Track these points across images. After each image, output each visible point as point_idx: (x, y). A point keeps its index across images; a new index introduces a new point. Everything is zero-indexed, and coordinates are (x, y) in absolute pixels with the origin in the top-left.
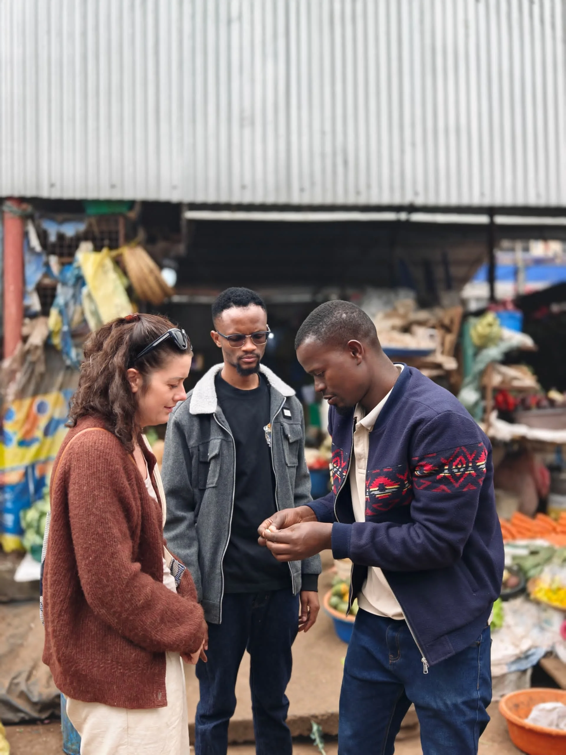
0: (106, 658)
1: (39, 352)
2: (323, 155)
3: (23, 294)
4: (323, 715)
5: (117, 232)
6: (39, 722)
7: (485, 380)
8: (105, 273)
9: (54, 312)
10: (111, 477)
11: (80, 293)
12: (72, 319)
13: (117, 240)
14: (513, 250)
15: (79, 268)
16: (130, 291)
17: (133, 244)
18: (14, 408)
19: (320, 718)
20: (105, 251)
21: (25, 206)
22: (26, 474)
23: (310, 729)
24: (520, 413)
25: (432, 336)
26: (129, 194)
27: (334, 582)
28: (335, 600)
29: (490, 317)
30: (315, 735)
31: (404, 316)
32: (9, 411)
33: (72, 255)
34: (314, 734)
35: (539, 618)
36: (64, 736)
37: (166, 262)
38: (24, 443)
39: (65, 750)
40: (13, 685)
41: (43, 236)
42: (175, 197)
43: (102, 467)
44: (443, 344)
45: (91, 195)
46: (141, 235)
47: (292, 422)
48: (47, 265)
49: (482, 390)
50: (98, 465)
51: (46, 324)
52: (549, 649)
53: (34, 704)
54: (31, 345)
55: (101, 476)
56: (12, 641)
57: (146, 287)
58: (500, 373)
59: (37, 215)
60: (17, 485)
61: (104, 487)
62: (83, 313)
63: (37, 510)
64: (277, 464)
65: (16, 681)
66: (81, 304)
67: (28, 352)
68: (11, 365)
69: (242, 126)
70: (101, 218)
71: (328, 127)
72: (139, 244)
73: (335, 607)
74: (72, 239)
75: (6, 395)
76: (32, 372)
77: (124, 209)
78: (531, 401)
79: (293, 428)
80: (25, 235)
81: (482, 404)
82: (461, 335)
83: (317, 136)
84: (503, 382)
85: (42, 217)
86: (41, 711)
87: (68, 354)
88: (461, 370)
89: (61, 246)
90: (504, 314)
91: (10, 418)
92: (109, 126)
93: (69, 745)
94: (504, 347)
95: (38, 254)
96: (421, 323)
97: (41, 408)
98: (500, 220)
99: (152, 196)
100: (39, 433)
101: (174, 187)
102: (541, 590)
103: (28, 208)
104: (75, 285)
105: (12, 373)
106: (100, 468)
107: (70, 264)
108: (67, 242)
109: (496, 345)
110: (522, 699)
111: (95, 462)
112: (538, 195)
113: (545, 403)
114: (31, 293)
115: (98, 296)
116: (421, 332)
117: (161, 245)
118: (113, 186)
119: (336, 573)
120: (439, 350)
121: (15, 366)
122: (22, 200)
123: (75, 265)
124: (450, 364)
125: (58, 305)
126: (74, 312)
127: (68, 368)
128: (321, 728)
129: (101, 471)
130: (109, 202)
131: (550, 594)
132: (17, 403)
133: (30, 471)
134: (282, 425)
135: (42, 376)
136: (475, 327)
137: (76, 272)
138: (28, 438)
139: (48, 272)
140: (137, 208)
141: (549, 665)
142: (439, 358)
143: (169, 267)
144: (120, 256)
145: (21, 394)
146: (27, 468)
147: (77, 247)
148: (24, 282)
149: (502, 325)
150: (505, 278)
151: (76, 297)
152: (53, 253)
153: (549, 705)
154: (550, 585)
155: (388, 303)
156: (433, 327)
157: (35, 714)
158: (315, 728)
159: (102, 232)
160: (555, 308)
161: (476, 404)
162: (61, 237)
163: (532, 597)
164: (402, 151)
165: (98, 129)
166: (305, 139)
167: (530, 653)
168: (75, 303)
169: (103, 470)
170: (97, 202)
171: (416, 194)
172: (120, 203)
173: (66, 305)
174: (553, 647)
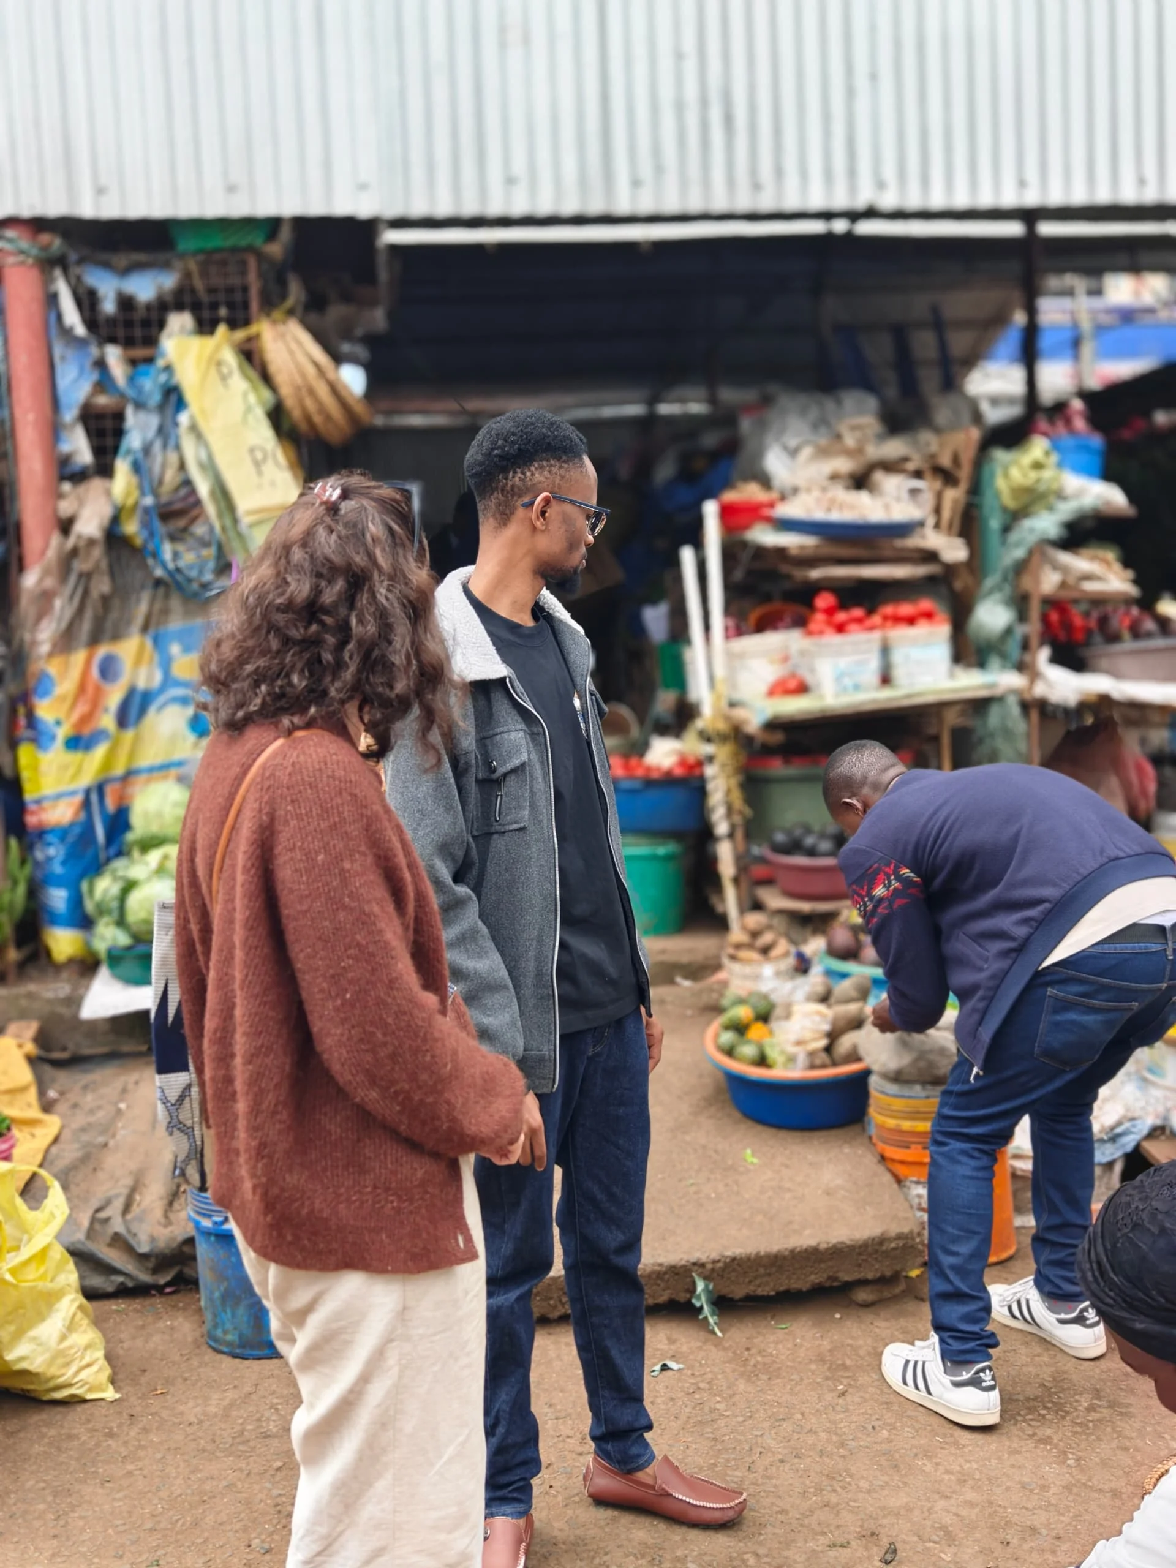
0: (362, 1183)
1: (97, 552)
2: (680, 107)
3: (55, 430)
4: (714, 1262)
5: (245, 289)
6: (153, 1292)
7: (1027, 583)
8: (224, 378)
9: (122, 467)
10: (367, 831)
11: (175, 425)
12: (161, 482)
13: (246, 305)
14: (1070, 293)
15: (168, 368)
16: (277, 416)
17: (277, 314)
18: (52, 669)
19: (709, 1266)
20: (222, 330)
21: (45, 238)
22: (86, 804)
23: (692, 1290)
24: (1099, 649)
25: (914, 492)
26: (265, 206)
27: (725, 1002)
28: (727, 1037)
29: (1038, 447)
30: (701, 1300)
31: (859, 451)
32: (43, 676)
33: (151, 341)
34: (699, 1298)
36: (208, 1316)
37: (347, 349)
38: (77, 742)
39: (212, 1343)
40: (97, 1222)
41: (87, 301)
42: (363, 208)
43: (349, 811)
44: (938, 510)
45: (186, 210)
46: (296, 292)
48: (101, 364)
49: (1020, 603)
50: (341, 808)
51: (108, 493)
52: (1158, 1122)
53: (142, 1258)
54: (80, 538)
55: (349, 830)
56: (85, 1138)
57: (311, 406)
58: (1056, 567)
59: (73, 257)
60: (72, 825)
61: (358, 851)
62: (182, 466)
63: (115, 879)
65: (102, 1215)
66: (178, 447)
67: (74, 552)
68: (41, 580)
69: (503, 45)
70: (209, 259)
71: (689, 44)
72: (291, 314)
73: (730, 1052)
74: (149, 307)
75: (34, 643)
76: (86, 593)
77: (256, 240)
78: (1120, 621)
80: (52, 300)
81: (1021, 630)
82: (976, 489)
83: (666, 64)
84: (1063, 585)
85: (81, 261)
86: (155, 1271)
87: (156, 555)
88: (976, 564)
89: (129, 324)
90: (1068, 441)
91: (46, 693)
93: (219, 1333)
94: (1066, 511)
95: (81, 342)
96: (891, 467)
97: (108, 669)
98: (1047, 229)
99: (315, 207)
100: (107, 721)
101: (363, 186)
103: (56, 243)
104: (162, 407)
105: (45, 598)
106: (346, 813)
107: (150, 360)
108: (139, 315)
109: (1051, 508)
111: (334, 802)
113: (1149, 625)
114: (70, 428)
115: (212, 429)
116: (892, 484)
117: (336, 312)
118: (231, 189)
119: (725, 984)
120: (931, 521)
121: (50, 583)
122: (38, 225)
123: (161, 363)
124: (954, 551)
125: (129, 452)
126: (164, 466)
127: (158, 583)
128: (711, 1287)
129: (348, 819)
130: (223, 224)
132: (58, 659)
133: (94, 798)
135: (105, 600)
136: (1005, 468)
137: (163, 378)
138: (86, 731)
139: (105, 382)
140: (285, 234)
141: (1157, 1151)
142: (932, 539)
143: (354, 361)
144: (255, 338)
145: (66, 642)
146: (88, 792)
147: (161, 324)
148: (55, 404)
149: (1063, 465)
150: (1055, 354)
151: (166, 433)
152: (113, 340)
155: (821, 423)
156: (918, 474)
157: (145, 1277)
158: (700, 1286)
159: (211, 291)
160: (1161, 418)
161: (1008, 631)
162: (126, 303)
164: (850, 92)
166: (641, 70)
167: (1120, 1130)
168: (165, 446)
169: (351, 818)
170: (198, 226)
171: (880, 186)
172: (249, 223)
173: (147, 450)
174: (1167, 1115)
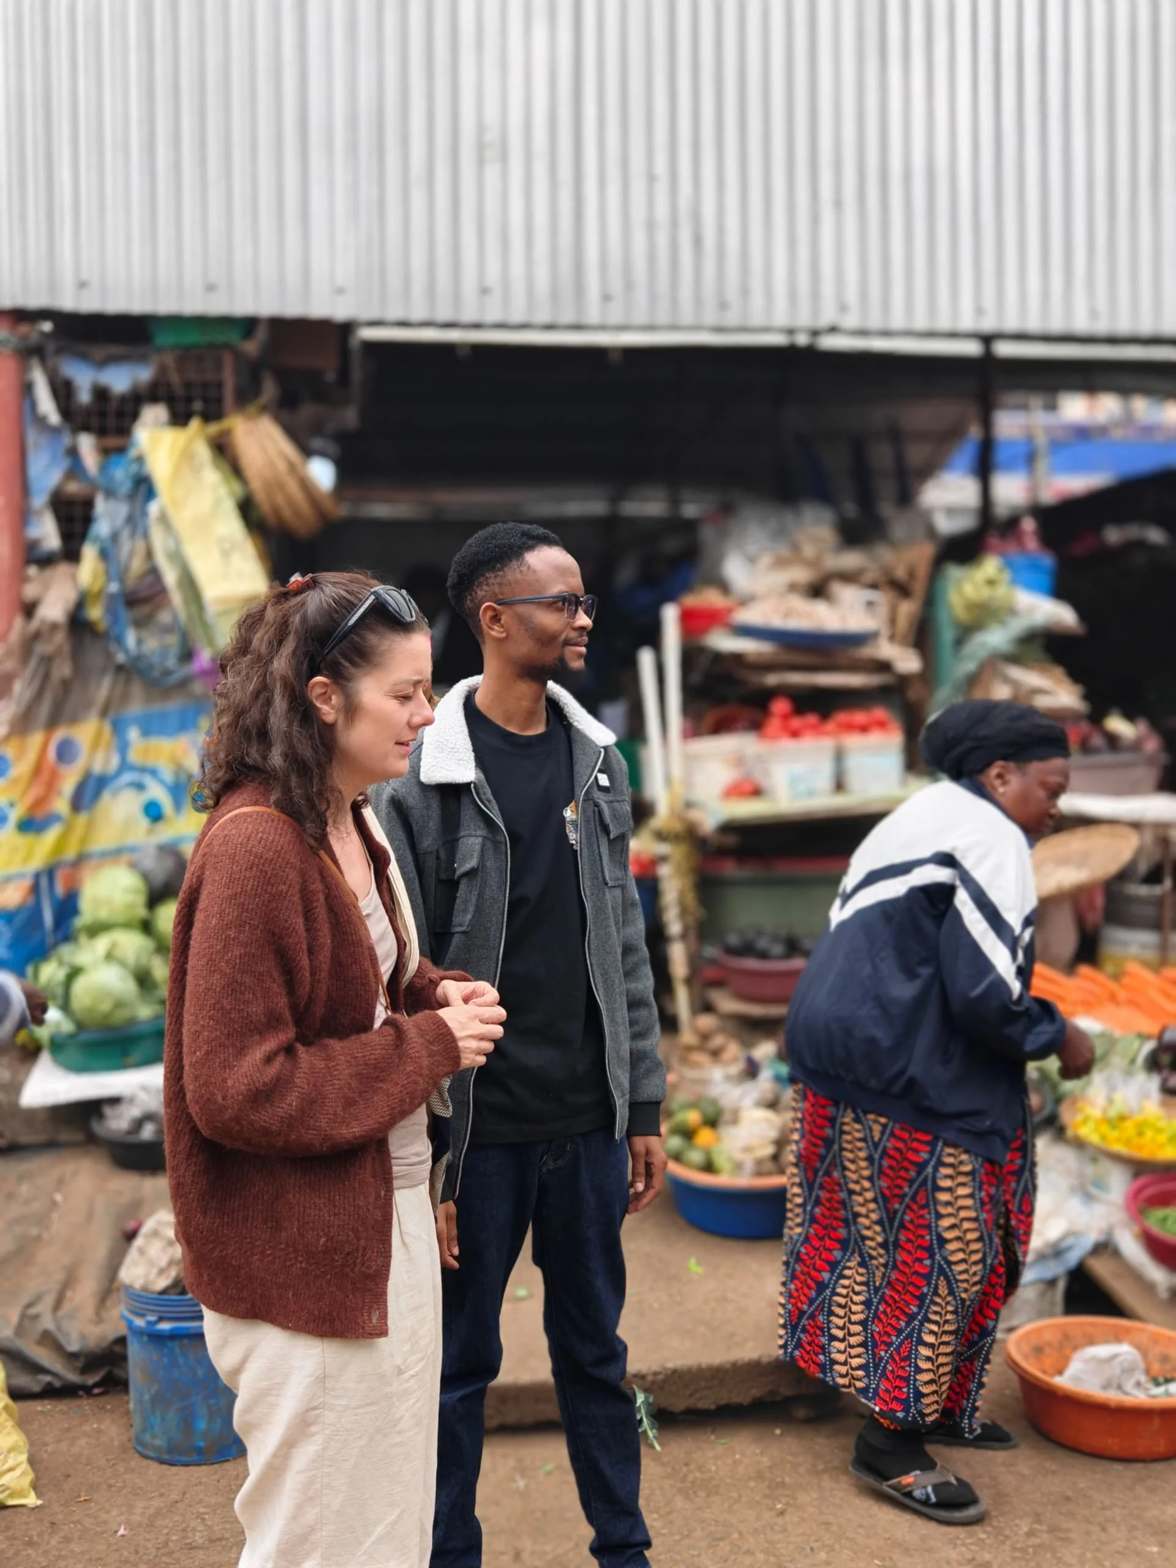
0: (277, 1239)
1: (60, 637)
3: (23, 515)
4: (656, 1374)
5: (219, 385)
6: (81, 1393)
8: (196, 470)
9: (89, 553)
10: (266, 906)
11: (144, 514)
12: (127, 569)
13: (219, 400)
14: (1025, 407)
15: (140, 460)
16: (246, 508)
17: (252, 409)
18: (8, 751)
19: (650, 1378)
20: (195, 424)
21: (24, 329)
22: (35, 888)
25: (870, 605)
26: (243, 306)
28: (674, 1142)
29: (991, 565)
31: (814, 563)
33: (124, 431)
35: (1081, 1176)
36: (137, 1420)
37: (317, 443)
38: (30, 825)
39: (139, 1448)
40: (27, 1319)
41: (63, 391)
42: (340, 311)
43: (253, 886)
44: (893, 621)
45: (165, 306)
46: (270, 389)
47: (611, 799)
48: (73, 453)
50: (246, 882)
51: (74, 578)
52: (1101, 1238)
53: (71, 1357)
54: (43, 622)
55: (247, 902)
56: (18, 1230)
57: (280, 499)
58: (1007, 680)
59: (51, 350)
60: (19, 909)
61: (249, 924)
62: (149, 554)
63: (61, 963)
64: (589, 884)
65: (33, 1311)
66: (146, 536)
67: (36, 636)
69: (481, 162)
70: (187, 355)
71: (661, 166)
72: (264, 409)
73: (677, 1157)
74: (123, 399)
76: (46, 677)
77: (233, 337)
79: (614, 810)
80: (27, 389)
82: (930, 602)
83: (638, 186)
85: (59, 351)
86: (85, 1370)
87: (120, 640)
88: (929, 674)
89: (102, 414)
90: (1019, 559)
92: (203, 161)
93: (147, 1437)
94: (1017, 626)
95: (55, 431)
96: (848, 577)
97: (65, 752)
98: (1004, 349)
99: (292, 309)
100: (61, 805)
101: (340, 291)
102: (1086, 1120)
104: (132, 496)
106: (250, 887)
107: (122, 450)
108: (114, 405)
109: (1002, 623)
110: (1048, 1336)
111: (243, 874)
112: (1093, 314)
113: (1097, 741)
114: (39, 513)
115: (182, 519)
116: (849, 596)
117: (307, 411)
118: (211, 288)
120: (885, 631)
121: (10, 665)
122: (18, 316)
123: (133, 453)
124: (908, 662)
125: (97, 539)
126: (131, 553)
127: (120, 669)
128: (651, 1400)
129: (249, 892)
130: (201, 322)
131: (1105, 1129)
132: (15, 742)
133: (44, 882)
134: (597, 805)
135: (66, 685)
136: (959, 584)
137: (134, 468)
138: (39, 815)
139: (75, 469)
140: (261, 334)
141: (1101, 1268)
142: (886, 650)
143: (323, 454)
144: (227, 433)
145: (23, 724)
146: (37, 876)
147: (135, 416)
148: (25, 488)
149: (1014, 582)
150: (1011, 467)
151: (136, 522)
152: (86, 428)
153: (1102, 1351)
154: (1105, 1111)
155: (780, 534)
156: (874, 586)
157: (73, 1377)
158: (641, 1398)
159: (187, 385)
160: (1113, 535)
162: (101, 394)
163: (1070, 1133)
164: (815, 220)
165: (177, 166)
166: (614, 191)
167: (1064, 1244)
168: (133, 534)
169: (254, 892)
170: (176, 322)
171: (843, 308)
172: (226, 322)
173: (115, 537)
174: (1109, 1233)
